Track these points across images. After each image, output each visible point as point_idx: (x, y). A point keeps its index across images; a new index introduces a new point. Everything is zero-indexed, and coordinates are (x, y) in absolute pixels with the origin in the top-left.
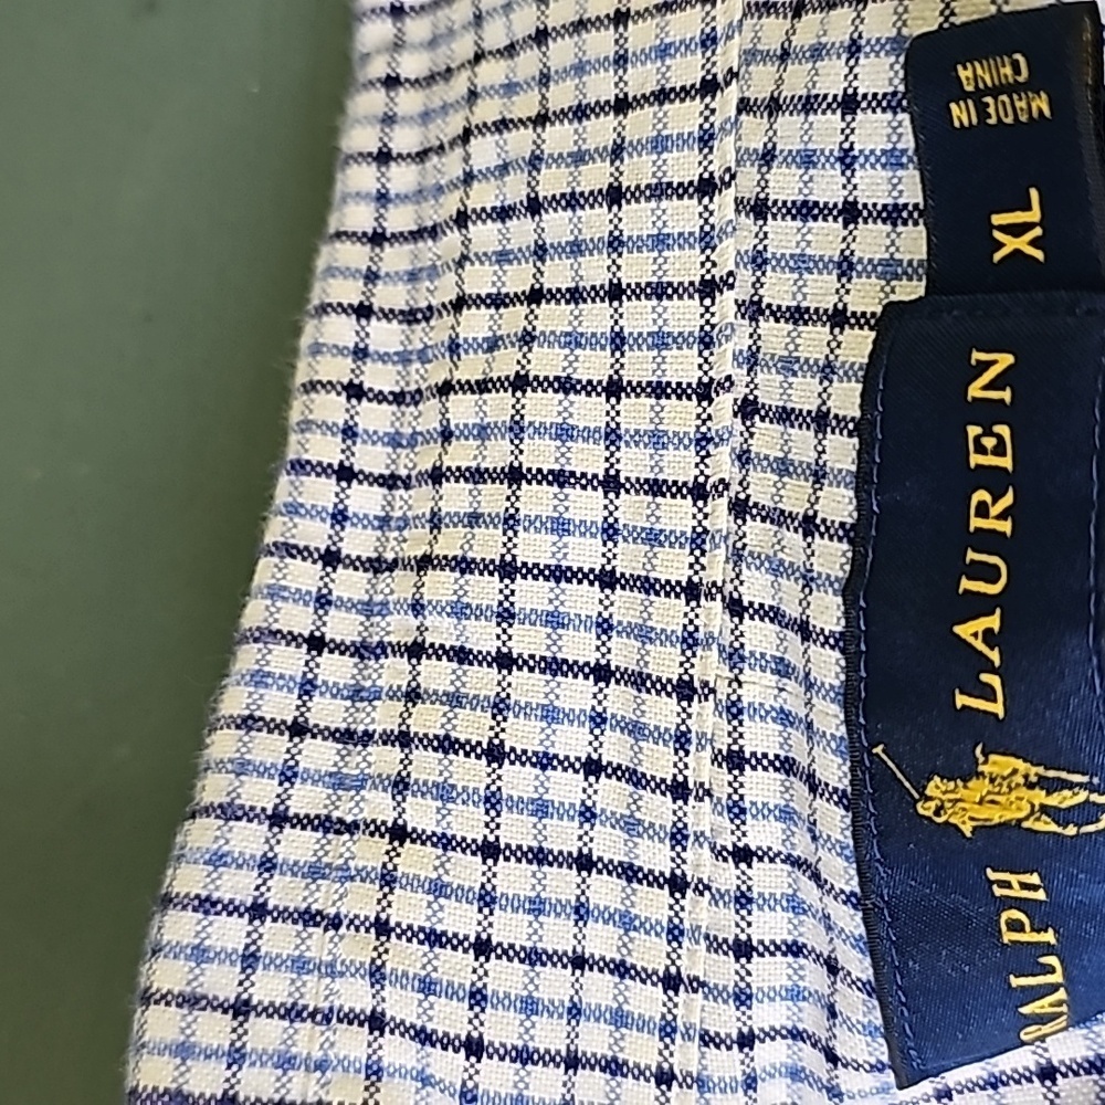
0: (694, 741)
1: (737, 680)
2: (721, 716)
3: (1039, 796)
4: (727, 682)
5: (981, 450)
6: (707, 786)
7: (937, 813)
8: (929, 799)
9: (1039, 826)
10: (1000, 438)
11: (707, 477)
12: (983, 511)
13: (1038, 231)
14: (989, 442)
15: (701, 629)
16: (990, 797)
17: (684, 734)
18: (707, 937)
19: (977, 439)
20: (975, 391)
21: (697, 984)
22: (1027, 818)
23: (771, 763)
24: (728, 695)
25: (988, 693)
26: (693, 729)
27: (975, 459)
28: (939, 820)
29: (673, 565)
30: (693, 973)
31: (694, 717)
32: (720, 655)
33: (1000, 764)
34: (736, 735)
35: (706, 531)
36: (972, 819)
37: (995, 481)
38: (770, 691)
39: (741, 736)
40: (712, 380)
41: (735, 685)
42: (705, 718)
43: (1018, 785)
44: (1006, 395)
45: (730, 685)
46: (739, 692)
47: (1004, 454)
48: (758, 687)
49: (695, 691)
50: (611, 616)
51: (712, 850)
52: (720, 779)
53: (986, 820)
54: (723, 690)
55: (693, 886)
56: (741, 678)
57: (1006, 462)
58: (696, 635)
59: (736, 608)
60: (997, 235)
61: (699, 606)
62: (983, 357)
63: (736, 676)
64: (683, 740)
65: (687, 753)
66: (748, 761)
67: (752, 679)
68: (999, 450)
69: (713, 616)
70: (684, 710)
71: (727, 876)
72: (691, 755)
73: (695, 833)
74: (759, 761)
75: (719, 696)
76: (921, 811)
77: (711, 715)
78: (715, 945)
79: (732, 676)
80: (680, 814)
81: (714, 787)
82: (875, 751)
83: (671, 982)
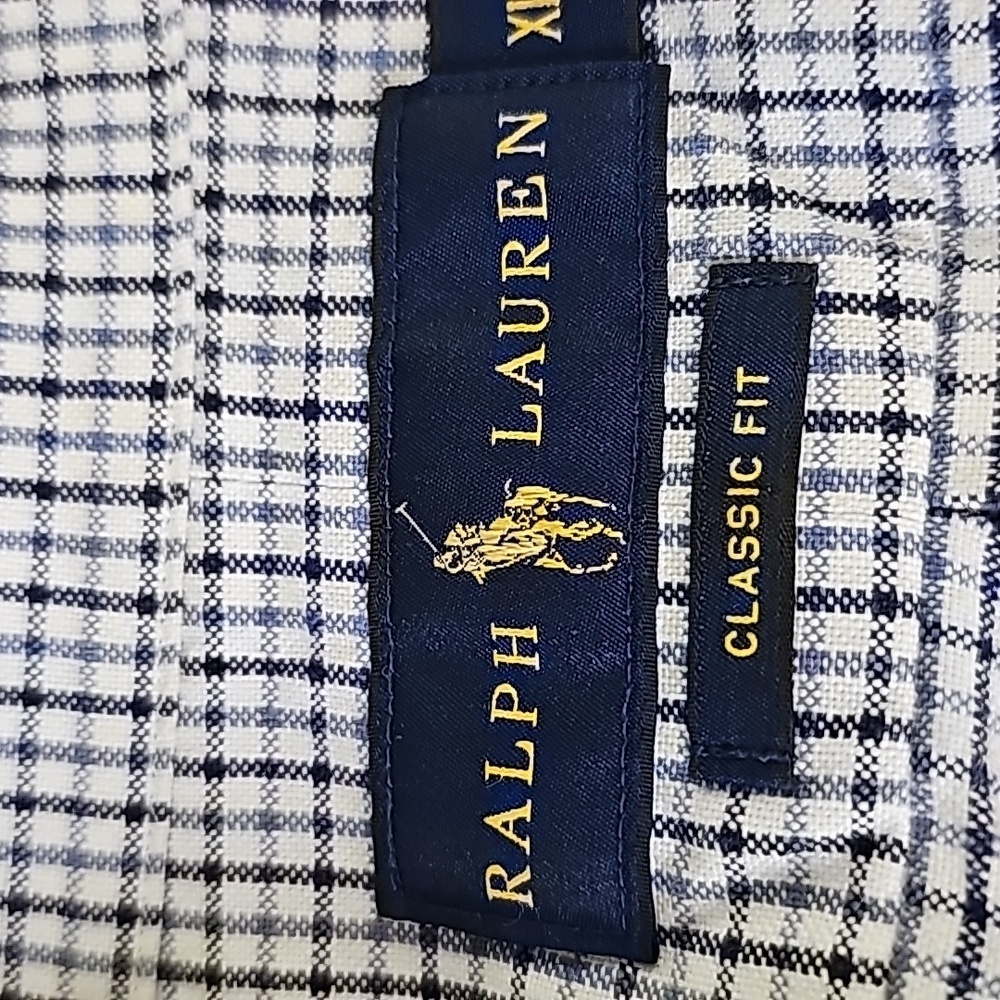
0: (165, 549)
1: (215, 478)
2: (196, 519)
3: (557, 528)
4: (204, 483)
5: (510, 201)
6: (180, 595)
7: (453, 564)
8: (449, 549)
9: (552, 564)
10: (534, 188)
11: (168, 272)
12: (515, 259)
13: (557, 14)
14: (521, 194)
15: (168, 431)
16: (510, 536)
17: (152, 544)
18: (174, 761)
19: (507, 192)
20: (505, 147)
21: (162, 813)
22: (541, 555)
23: (251, 564)
24: (206, 496)
25: (528, 423)
26: (163, 537)
27: (504, 212)
28: (454, 571)
29: (134, 365)
30: (159, 800)
31: (163, 524)
32: (193, 456)
33: (527, 496)
34: (212, 538)
35: (169, 328)
36: (488, 563)
37: (528, 230)
38: (251, 487)
39: (219, 537)
40: (168, 172)
41: (213, 484)
42: (176, 523)
43: (540, 518)
44: (541, 149)
45: (207, 485)
46: (219, 490)
47: (539, 204)
48: (240, 485)
49: (163, 496)
50: (55, 427)
51: (182, 664)
52: (194, 588)
53: (502, 562)
54: (198, 493)
55: (159, 707)
56: (220, 476)
57: (542, 211)
58: (163, 437)
59: (211, 403)
60: (511, 19)
61: (165, 406)
62: (512, 119)
63: (214, 474)
64: (150, 550)
65: (156, 563)
66: (226, 564)
67: (233, 476)
68: (533, 200)
69: (181, 414)
70: (152, 517)
71: (196, 692)
72: (160, 565)
73: (163, 650)
74: (238, 564)
75: (194, 499)
76: (437, 564)
77: (185, 521)
78: (182, 768)
79: (209, 475)
80: (146, 630)
81: (188, 595)
82: (397, 510)
83: (134, 814)
